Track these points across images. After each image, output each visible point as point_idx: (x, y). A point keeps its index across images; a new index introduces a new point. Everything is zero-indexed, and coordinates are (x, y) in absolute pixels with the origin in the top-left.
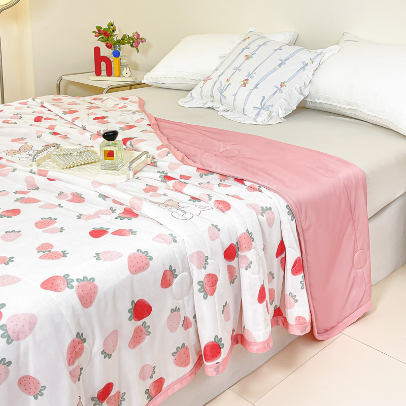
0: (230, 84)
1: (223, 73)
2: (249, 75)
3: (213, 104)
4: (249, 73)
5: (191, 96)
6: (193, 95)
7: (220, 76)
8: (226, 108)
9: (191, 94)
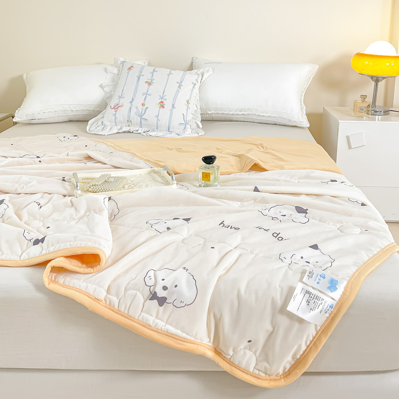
0: (147, 108)
1: (133, 100)
2: (162, 98)
3: (129, 128)
4: (160, 96)
5: (102, 125)
6: (106, 123)
7: (131, 102)
8: (147, 129)
9: (102, 122)
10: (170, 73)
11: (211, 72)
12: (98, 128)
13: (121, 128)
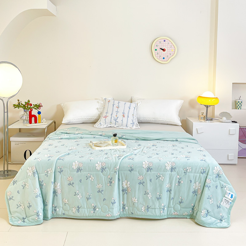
0: (118, 117)
1: (112, 114)
2: (123, 113)
3: (111, 125)
6: (101, 123)
8: (117, 126)
9: (100, 123)
10: (125, 103)
11: (141, 103)
12: (99, 126)
13: (107, 125)
